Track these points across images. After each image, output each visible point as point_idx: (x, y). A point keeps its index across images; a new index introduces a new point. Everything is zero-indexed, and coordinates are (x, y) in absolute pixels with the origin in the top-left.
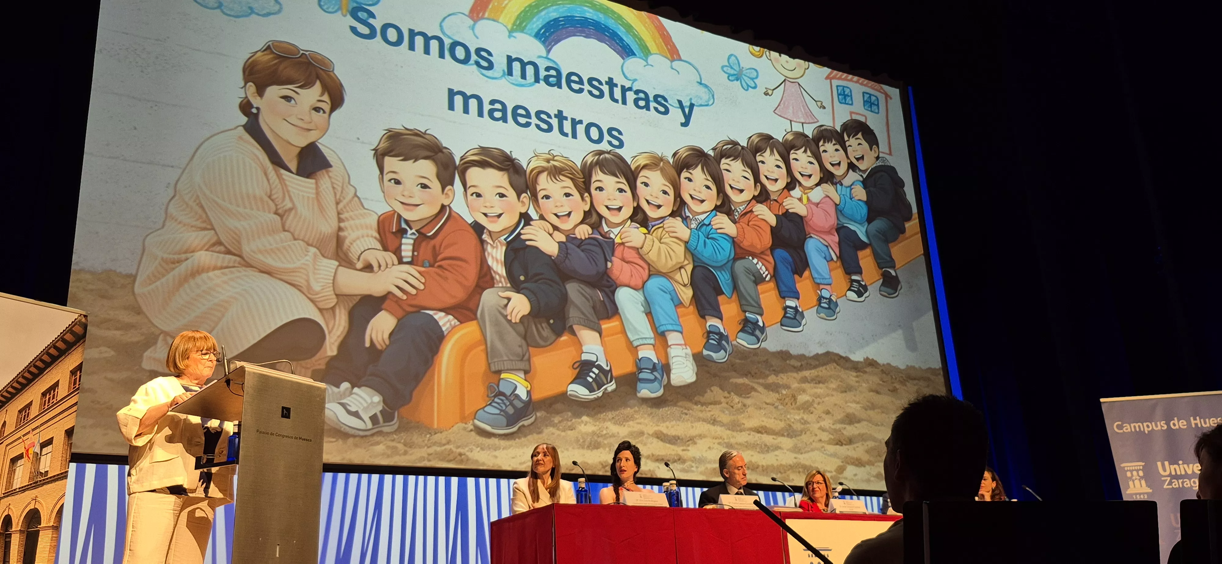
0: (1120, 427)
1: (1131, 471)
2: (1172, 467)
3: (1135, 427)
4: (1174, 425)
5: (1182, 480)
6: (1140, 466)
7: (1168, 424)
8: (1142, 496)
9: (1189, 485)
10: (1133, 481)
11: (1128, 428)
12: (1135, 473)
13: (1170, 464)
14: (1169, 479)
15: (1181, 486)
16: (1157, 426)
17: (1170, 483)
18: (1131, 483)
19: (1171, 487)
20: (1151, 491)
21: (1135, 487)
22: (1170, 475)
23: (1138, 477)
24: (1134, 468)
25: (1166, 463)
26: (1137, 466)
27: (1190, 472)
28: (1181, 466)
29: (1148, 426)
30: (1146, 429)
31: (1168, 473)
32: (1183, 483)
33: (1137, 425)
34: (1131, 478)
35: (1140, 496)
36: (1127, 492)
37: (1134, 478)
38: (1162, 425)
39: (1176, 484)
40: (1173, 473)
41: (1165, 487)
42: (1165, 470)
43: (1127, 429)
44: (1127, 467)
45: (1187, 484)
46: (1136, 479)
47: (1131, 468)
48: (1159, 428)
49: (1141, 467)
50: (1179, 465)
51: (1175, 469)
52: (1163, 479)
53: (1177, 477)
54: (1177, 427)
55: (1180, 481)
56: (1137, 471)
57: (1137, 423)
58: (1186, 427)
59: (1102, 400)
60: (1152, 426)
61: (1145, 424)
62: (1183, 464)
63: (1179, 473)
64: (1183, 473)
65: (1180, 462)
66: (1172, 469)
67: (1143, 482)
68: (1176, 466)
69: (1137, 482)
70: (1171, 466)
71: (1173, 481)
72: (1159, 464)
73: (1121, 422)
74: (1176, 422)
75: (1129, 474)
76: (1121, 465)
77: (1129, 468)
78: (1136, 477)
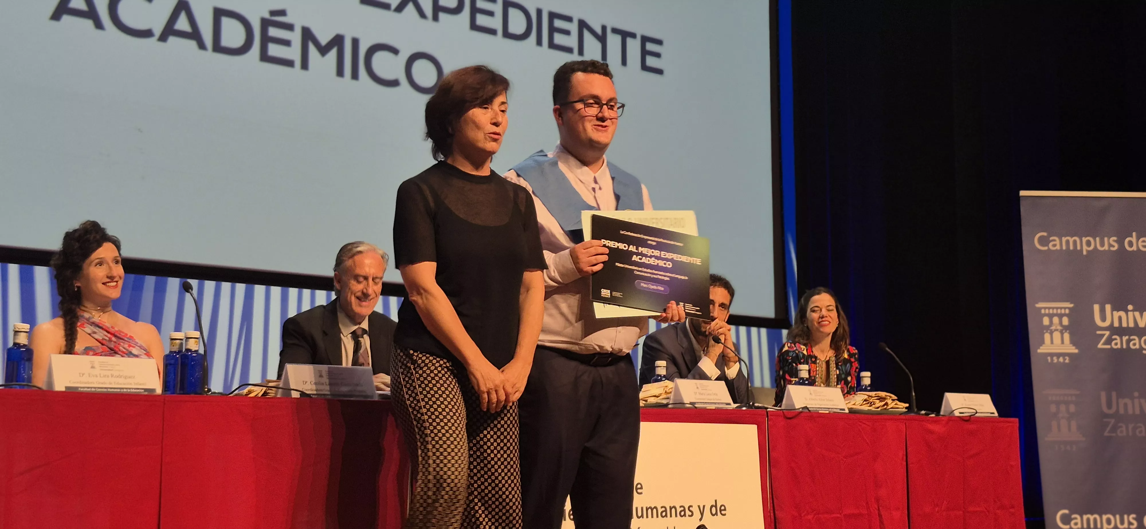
0: (1044, 241)
1: (1051, 316)
2: (1116, 314)
3: (1068, 242)
4: (1131, 244)
5: (1127, 337)
6: (1065, 308)
7: (1121, 242)
8: (1061, 360)
9: (1137, 346)
10: (1051, 333)
11: (1056, 244)
12: (1056, 320)
13: (1114, 309)
14: (1107, 333)
15: (1125, 346)
16: (1102, 245)
17: (1109, 341)
18: (1047, 336)
19: (1108, 347)
20: (1076, 351)
21: (1052, 343)
22: (1111, 327)
23: (1059, 328)
24: (1055, 311)
25: (1108, 307)
26: (1061, 308)
27: (1142, 324)
28: (1129, 313)
29: (1089, 244)
30: (1085, 247)
31: (1107, 323)
32: (1128, 341)
33: (1071, 240)
34: (1048, 328)
35: (1058, 358)
36: (1039, 351)
37: (1053, 328)
38: (1111, 244)
39: (1118, 343)
40: (1116, 324)
41: (1100, 346)
42: (1103, 319)
43: (1055, 245)
44: (1045, 308)
45: (1135, 344)
46: (1057, 330)
47: (1051, 311)
48: (1106, 247)
49: (1067, 311)
50: (1127, 311)
51: (1120, 318)
52: (1099, 332)
53: (1121, 331)
54: (1134, 248)
55: (1125, 338)
56: (1060, 316)
57: (1072, 237)
59: (1023, 193)
60: (1095, 243)
61: (1084, 240)
62: (1133, 311)
63: (1124, 325)
64: (1131, 325)
65: (1130, 307)
66: (1115, 317)
67: (1067, 336)
68: (1122, 314)
69: (1057, 335)
70: (1115, 313)
71: (1114, 337)
72: (1096, 307)
73: (1045, 234)
74: (1134, 240)
75: (1046, 321)
76: (1037, 306)
77: (1047, 311)
78: (1056, 327)
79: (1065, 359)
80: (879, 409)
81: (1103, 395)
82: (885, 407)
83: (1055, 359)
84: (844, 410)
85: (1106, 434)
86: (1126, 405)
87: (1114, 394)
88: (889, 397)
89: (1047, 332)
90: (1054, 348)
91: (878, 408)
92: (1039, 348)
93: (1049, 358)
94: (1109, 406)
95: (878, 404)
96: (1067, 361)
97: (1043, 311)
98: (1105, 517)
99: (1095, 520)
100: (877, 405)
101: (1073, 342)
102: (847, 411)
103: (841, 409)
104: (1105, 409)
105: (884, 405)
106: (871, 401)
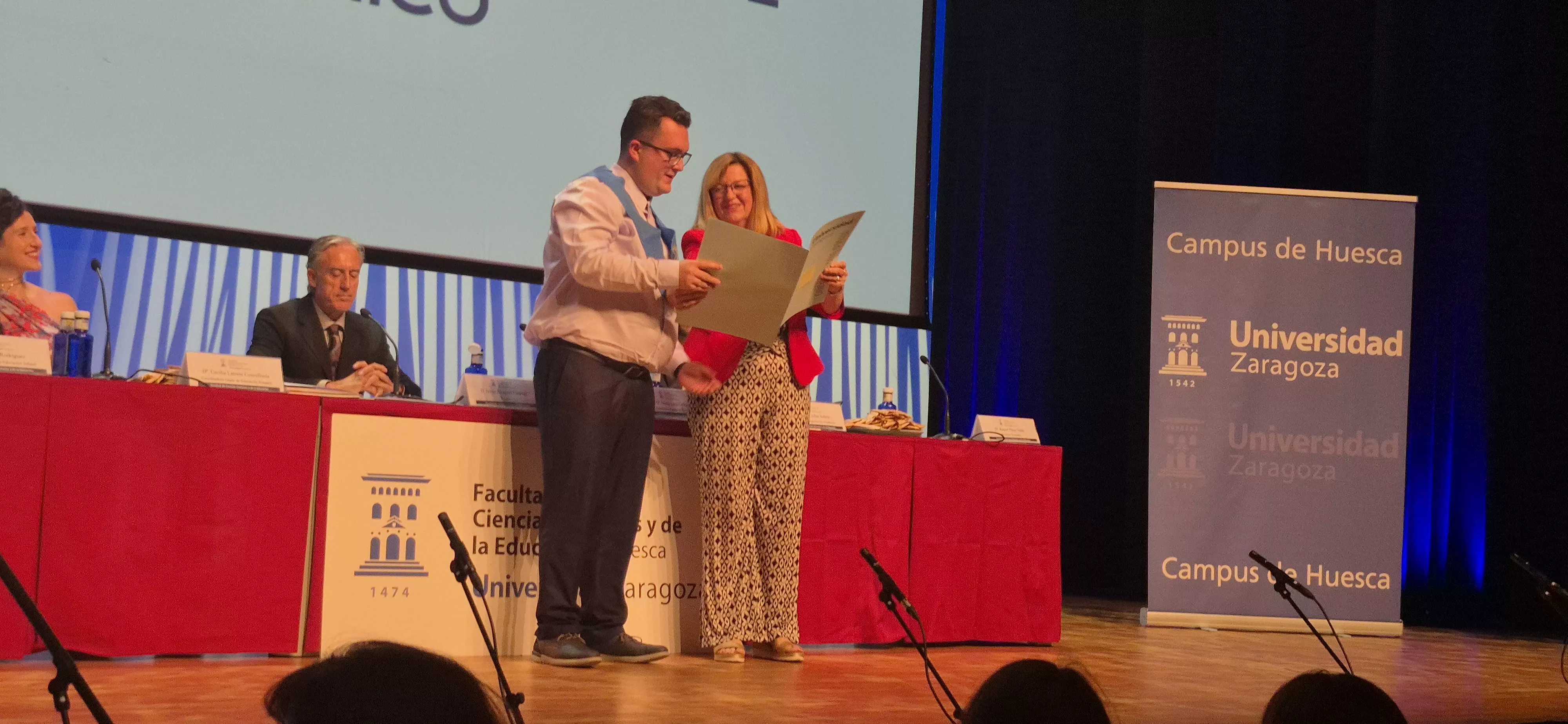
0: (1178, 243)
1: (1178, 332)
2: (1257, 334)
3: (1207, 246)
4: (1283, 251)
5: (1268, 361)
6: (1196, 323)
7: (1270, 248)
8: (1186, 383)
9: (1279, 372)
10: (1177, 352)
11: (1192, 247)
12: (1184, 336)
13: (1254, 327)
14: (1244, 355)
15: (1264, 372)
16: (1248, 250)
17: (1245, 364)
18: (1172, 355)
19: (1244, 371)
20: (1205, 374)
21: (1177, 363)
22: (1249, 349)
23: (1186, 346)
24: (1184, 326)
25: (1248, 325)
26: (1192, 323)
27: (1287, 346)
28: (1273, 332)
29: (1232, 248)
30: (1227, 253)
31: (1245, 343)
32: (1269, 366)
33: (1211, 243)
34: (1173, 345)
35: (1182, 382)
36: (1160, 372)
37: (1180, 345)
38: (1259, 249)
39: (1254, 368)
40: (1256, 345)
41: (1233, 369)
42: (1241, 338)
43: (1190, 248)
44: (1172, 322)
45: (1276, 370)
46: (1182, 348)
47: (1179, 326)
48: (1253, 254)
49: (1198, 327)
50: (1270, 330)
51: (1261, 338)
52: (1233, 354)
53: (1260, 353)
54: (1287, 255)
55: (1264, 362)
56: (1189, 333)
57: (1213, 239)
58: (1303, 258)
59: (1158, 184)
60: (1240, 248)
61: (1227, 243)
62: (1278, 330)
63: (1266, 345)
64: (1274, 346)
65: (1275, 326)
66: (1254, 336)
67: (1195, 356)
68: (1264, 333)
69: (1183, 355)
70: (1255, 331)
71: (1251, 360)
72: (1234, 324)
73: (1181, 234)
74: (1287, 246)
75: (1172, 337)
76: (1163, 319)
77: (1174, 326)
78: (1183, 345)
79: (1189, 383)
80: (889, 430)
81: (1232, 427)
82: (896, 427)
83: (1178, 381)
84: (841, 428)
85: (1231, 472)
86: (1258, 440)
87: (1245, 426)
88: (903, 417)
89: (1172, 350)
90: (1178, 369)
91: (888, 428)
92: (1161, 369)
93: (1171, 381)
94: (1238, 439)
95: (891, 423)
96: (1192, 385)
97: (1169, 326)
98: (1220, 568)
99: (1209, 570)
100: (887, 425)
101: (1201, 364)
102: (844, 430)
103: (837, 428)
104: (1233, 445)
105: (895, 425)
106: (883, 419)
